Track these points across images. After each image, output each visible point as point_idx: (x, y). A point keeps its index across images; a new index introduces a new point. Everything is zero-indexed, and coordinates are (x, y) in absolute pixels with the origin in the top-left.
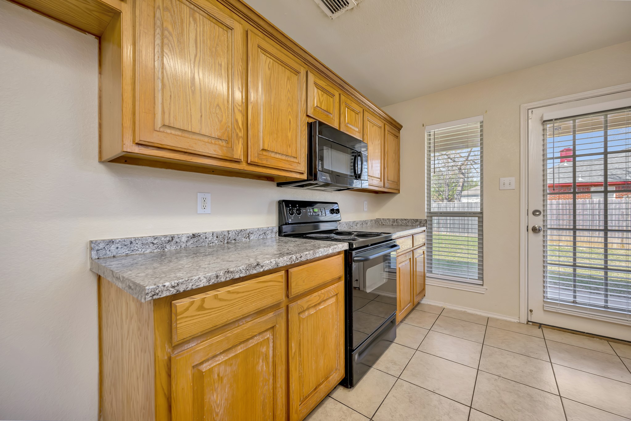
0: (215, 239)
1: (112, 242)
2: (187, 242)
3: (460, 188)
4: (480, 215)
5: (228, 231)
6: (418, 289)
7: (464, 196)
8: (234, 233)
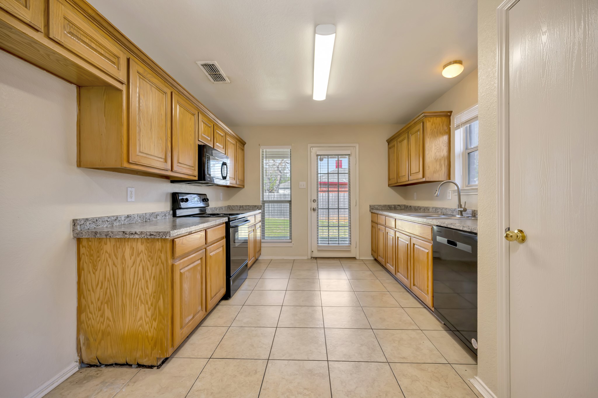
0: (139, 219)
1: (87, 220)
2: (124, 220)
3: (278, 182)
4: (290, 202)
5: (146, 213)
6: (258, 249)
7: (281, 188)
8: (149, 215)
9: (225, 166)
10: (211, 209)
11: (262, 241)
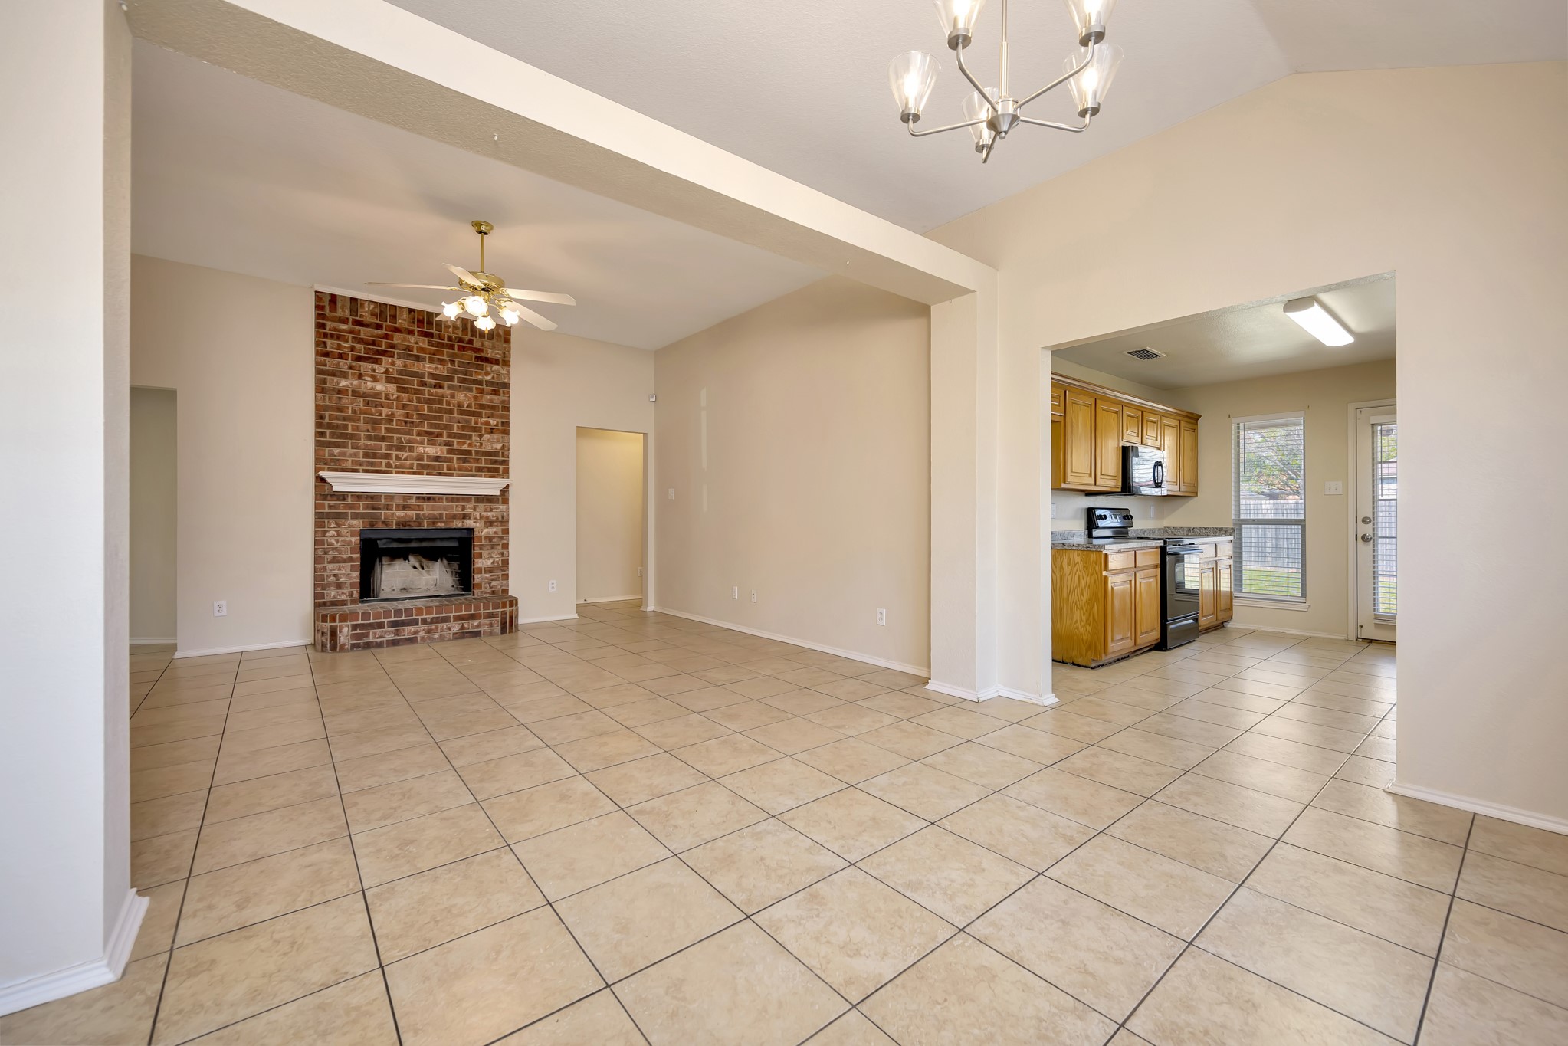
4: (1302, 523)
6: (1223, 610)
9: (1160, 467)
10: (1136, 531)
11: (1235, 594)
